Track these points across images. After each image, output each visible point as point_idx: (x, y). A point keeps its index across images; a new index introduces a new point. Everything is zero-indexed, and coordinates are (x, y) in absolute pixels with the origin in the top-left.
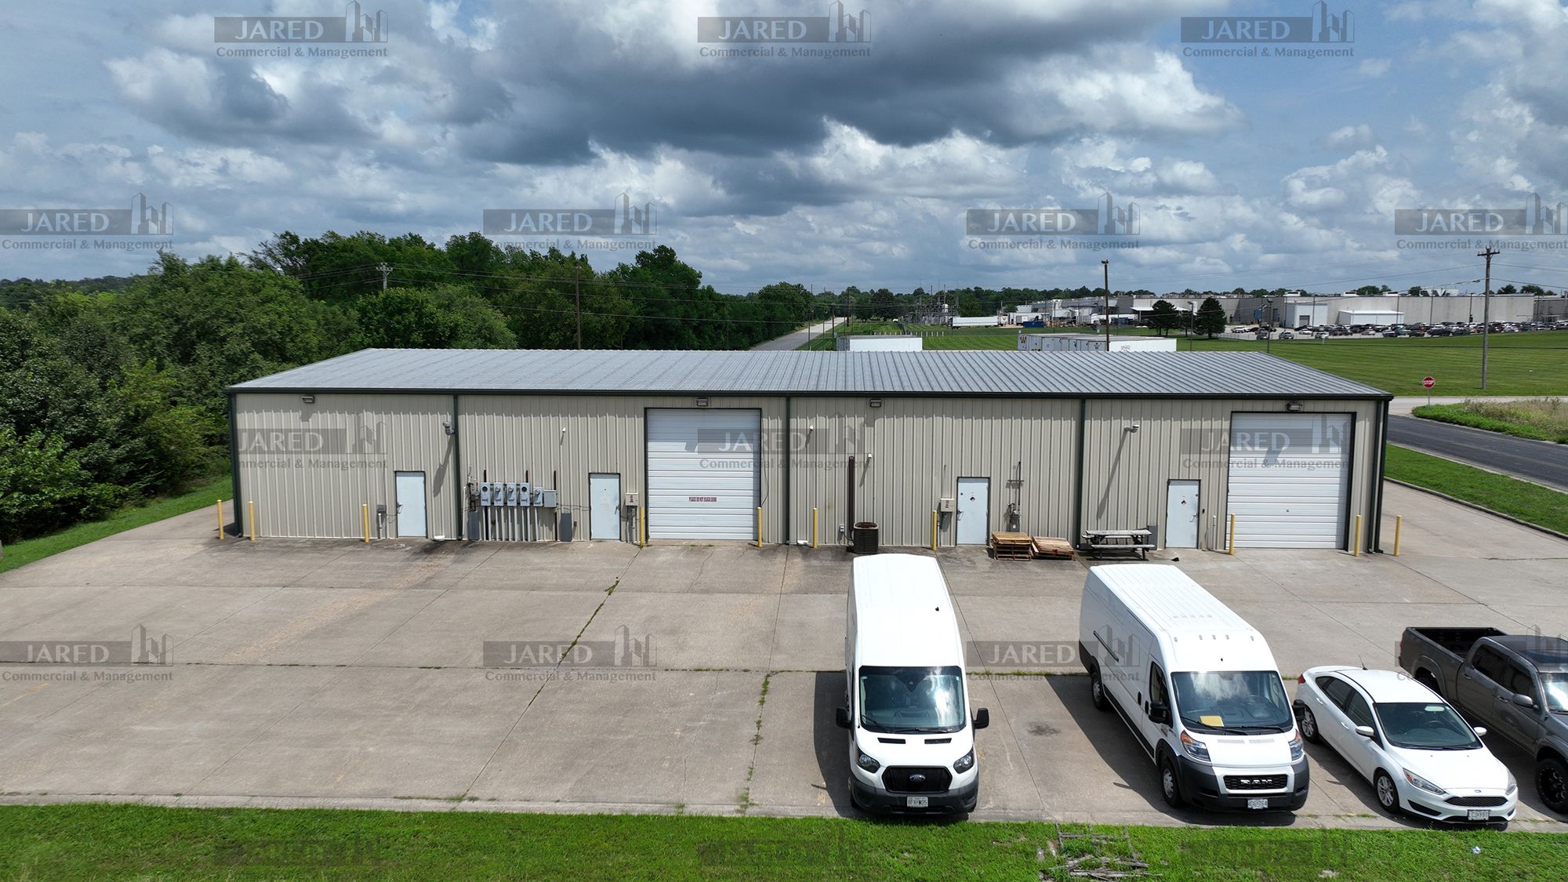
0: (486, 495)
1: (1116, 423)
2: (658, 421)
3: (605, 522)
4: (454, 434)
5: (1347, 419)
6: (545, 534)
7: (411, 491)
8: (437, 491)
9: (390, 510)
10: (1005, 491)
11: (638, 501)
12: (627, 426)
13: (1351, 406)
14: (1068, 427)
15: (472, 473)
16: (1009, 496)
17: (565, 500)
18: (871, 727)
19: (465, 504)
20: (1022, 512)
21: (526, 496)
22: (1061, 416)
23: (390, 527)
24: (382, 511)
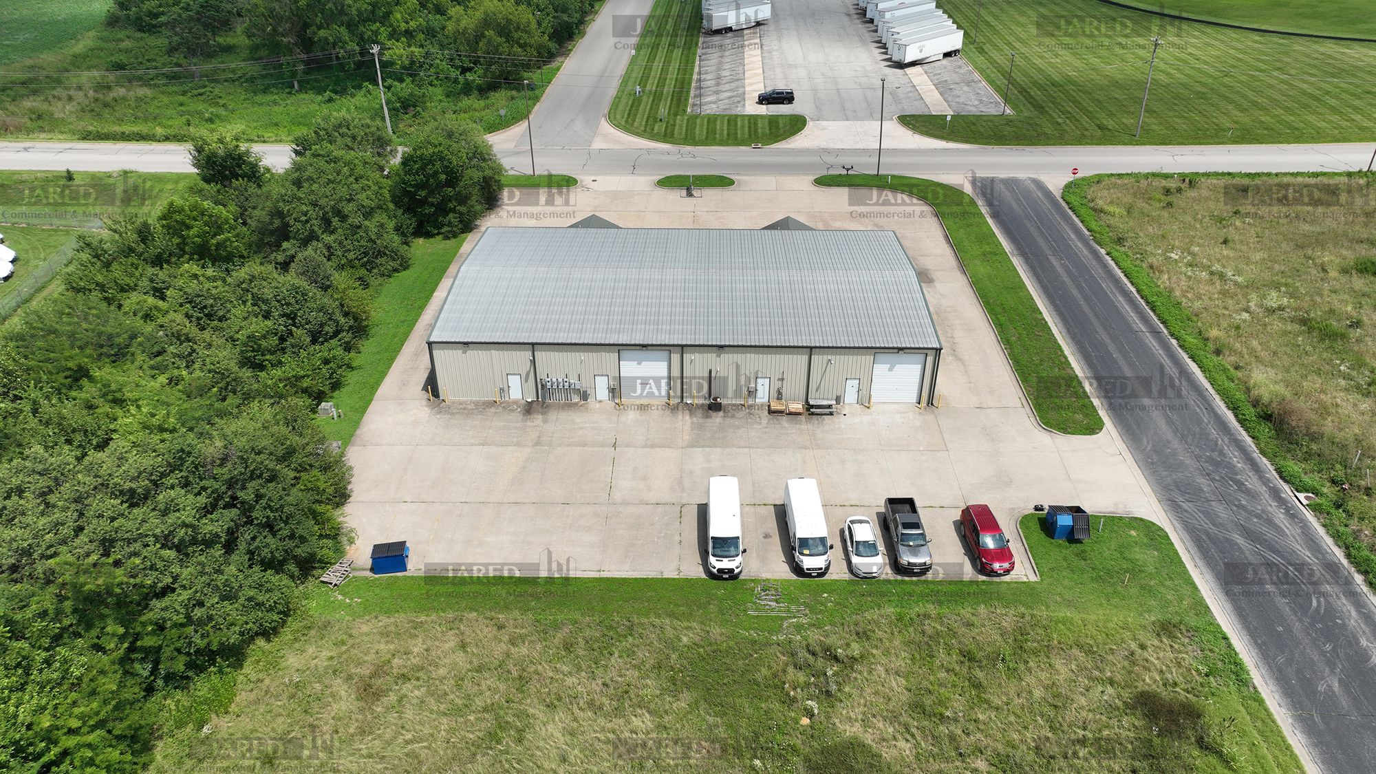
0: (549, 384)
1: (825, 357)
2: (623, 354)
3: (602, 392)
4: (533, 362)
5: (924, 356)
6: (576, 399)
7: (514, 382)
8: (526, 381)
9: (506, 389)
10: (777, 382)
11: (617, 387)
12: (613, 356)
13: (926, 351)
14: (805, 358)
15: (542, 374)
16: (778, 384)
17: (584, 385)
18: (713, 555)
19: (540, 386)
20: (784, 392)
21: (567, 384)
22: (802, 354)
23: (507, 395)
24: (502, 390)
